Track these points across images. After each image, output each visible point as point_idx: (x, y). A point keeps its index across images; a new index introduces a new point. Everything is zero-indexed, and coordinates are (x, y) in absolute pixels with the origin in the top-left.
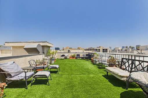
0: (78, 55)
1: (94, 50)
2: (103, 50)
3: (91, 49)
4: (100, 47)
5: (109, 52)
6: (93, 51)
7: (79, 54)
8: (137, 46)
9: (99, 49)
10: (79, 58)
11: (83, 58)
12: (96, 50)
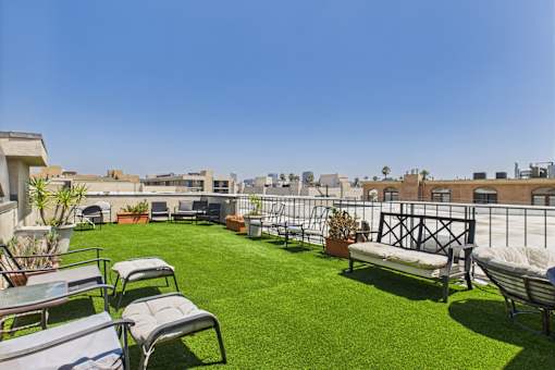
0: (160, 207)
1: (180, 185)
2: (216, 183)
3: (167, 179)
4: (204, 173)
5: (238, 192)
6: (180, 188)
7: (160, 200)
8: (304, 174)
9: (202, 181)
10: (165, 219)
11: (177, 217)
12: (191, 183)
